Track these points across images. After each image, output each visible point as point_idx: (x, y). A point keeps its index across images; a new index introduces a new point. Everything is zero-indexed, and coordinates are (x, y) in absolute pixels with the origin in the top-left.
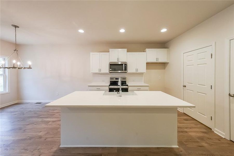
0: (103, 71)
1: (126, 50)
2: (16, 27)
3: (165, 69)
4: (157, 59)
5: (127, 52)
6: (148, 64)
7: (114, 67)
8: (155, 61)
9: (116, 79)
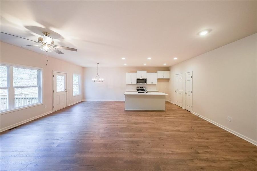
0: (133, 83)
1: (146, 71)
2: (98, 63)
3: (168, 82)
4: (164, 77)
5: (147, 72)
6: (158, 79)
7: (139, 81)
8: (162, 77)
9: (140, 88)
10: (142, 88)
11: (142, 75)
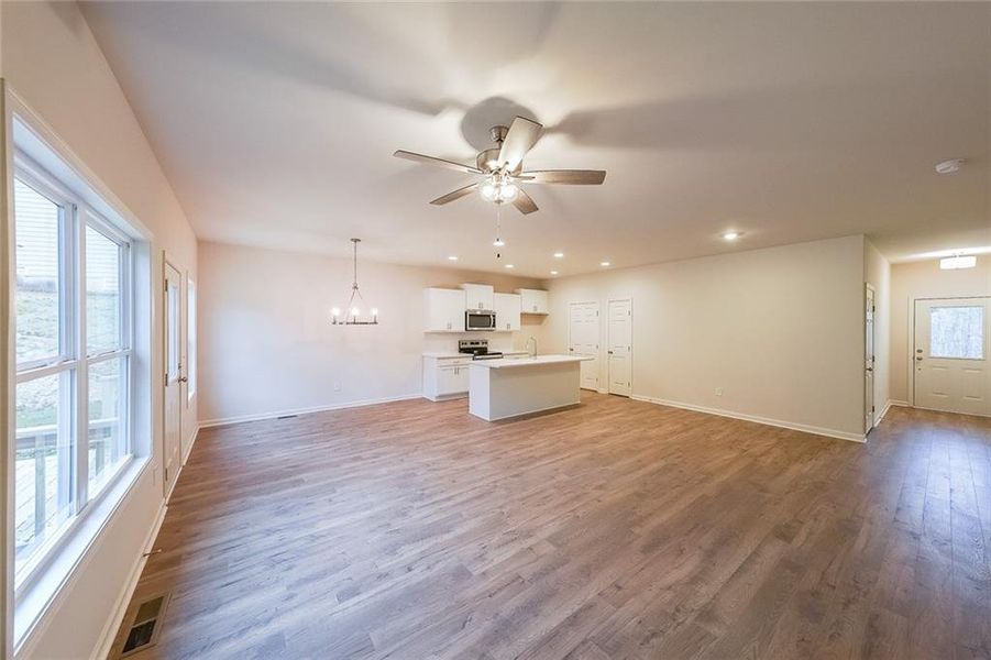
0: (454, 329)
1: (491, 288)
2: (356, 240)
3: (542, 323)
4: (535, 308)
5: (495, 292)
6: (523, 315)
8: (531, 311)
9: (472, 343)
10: (478, 343)
11: (482, 298)
